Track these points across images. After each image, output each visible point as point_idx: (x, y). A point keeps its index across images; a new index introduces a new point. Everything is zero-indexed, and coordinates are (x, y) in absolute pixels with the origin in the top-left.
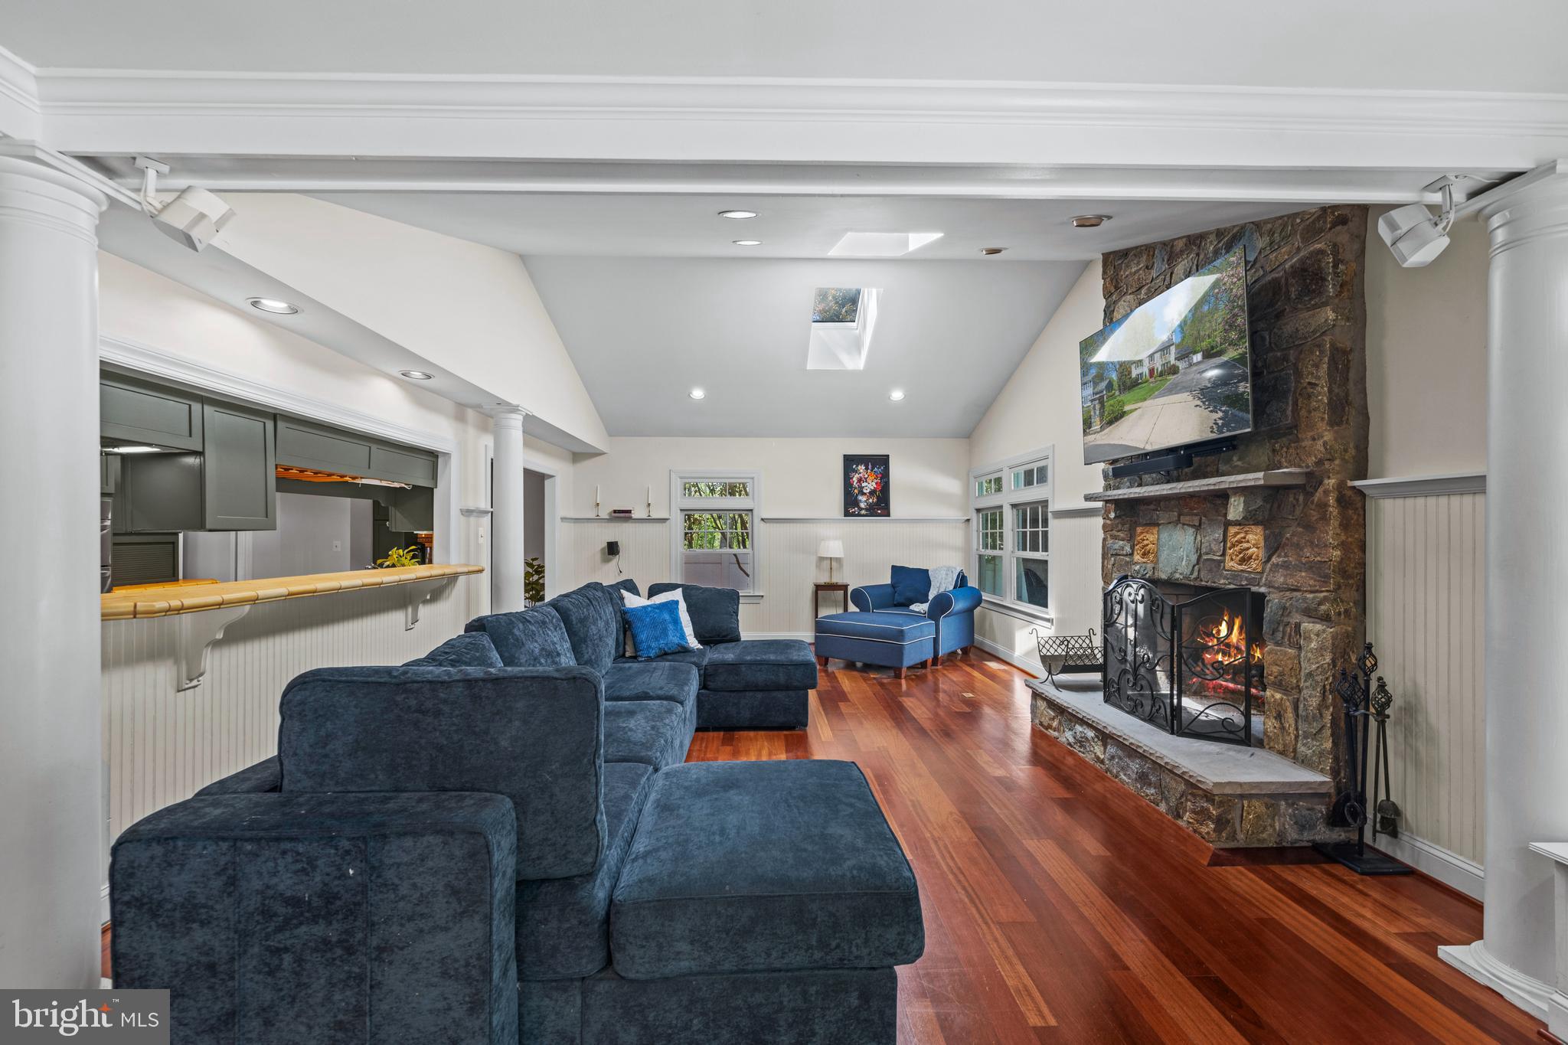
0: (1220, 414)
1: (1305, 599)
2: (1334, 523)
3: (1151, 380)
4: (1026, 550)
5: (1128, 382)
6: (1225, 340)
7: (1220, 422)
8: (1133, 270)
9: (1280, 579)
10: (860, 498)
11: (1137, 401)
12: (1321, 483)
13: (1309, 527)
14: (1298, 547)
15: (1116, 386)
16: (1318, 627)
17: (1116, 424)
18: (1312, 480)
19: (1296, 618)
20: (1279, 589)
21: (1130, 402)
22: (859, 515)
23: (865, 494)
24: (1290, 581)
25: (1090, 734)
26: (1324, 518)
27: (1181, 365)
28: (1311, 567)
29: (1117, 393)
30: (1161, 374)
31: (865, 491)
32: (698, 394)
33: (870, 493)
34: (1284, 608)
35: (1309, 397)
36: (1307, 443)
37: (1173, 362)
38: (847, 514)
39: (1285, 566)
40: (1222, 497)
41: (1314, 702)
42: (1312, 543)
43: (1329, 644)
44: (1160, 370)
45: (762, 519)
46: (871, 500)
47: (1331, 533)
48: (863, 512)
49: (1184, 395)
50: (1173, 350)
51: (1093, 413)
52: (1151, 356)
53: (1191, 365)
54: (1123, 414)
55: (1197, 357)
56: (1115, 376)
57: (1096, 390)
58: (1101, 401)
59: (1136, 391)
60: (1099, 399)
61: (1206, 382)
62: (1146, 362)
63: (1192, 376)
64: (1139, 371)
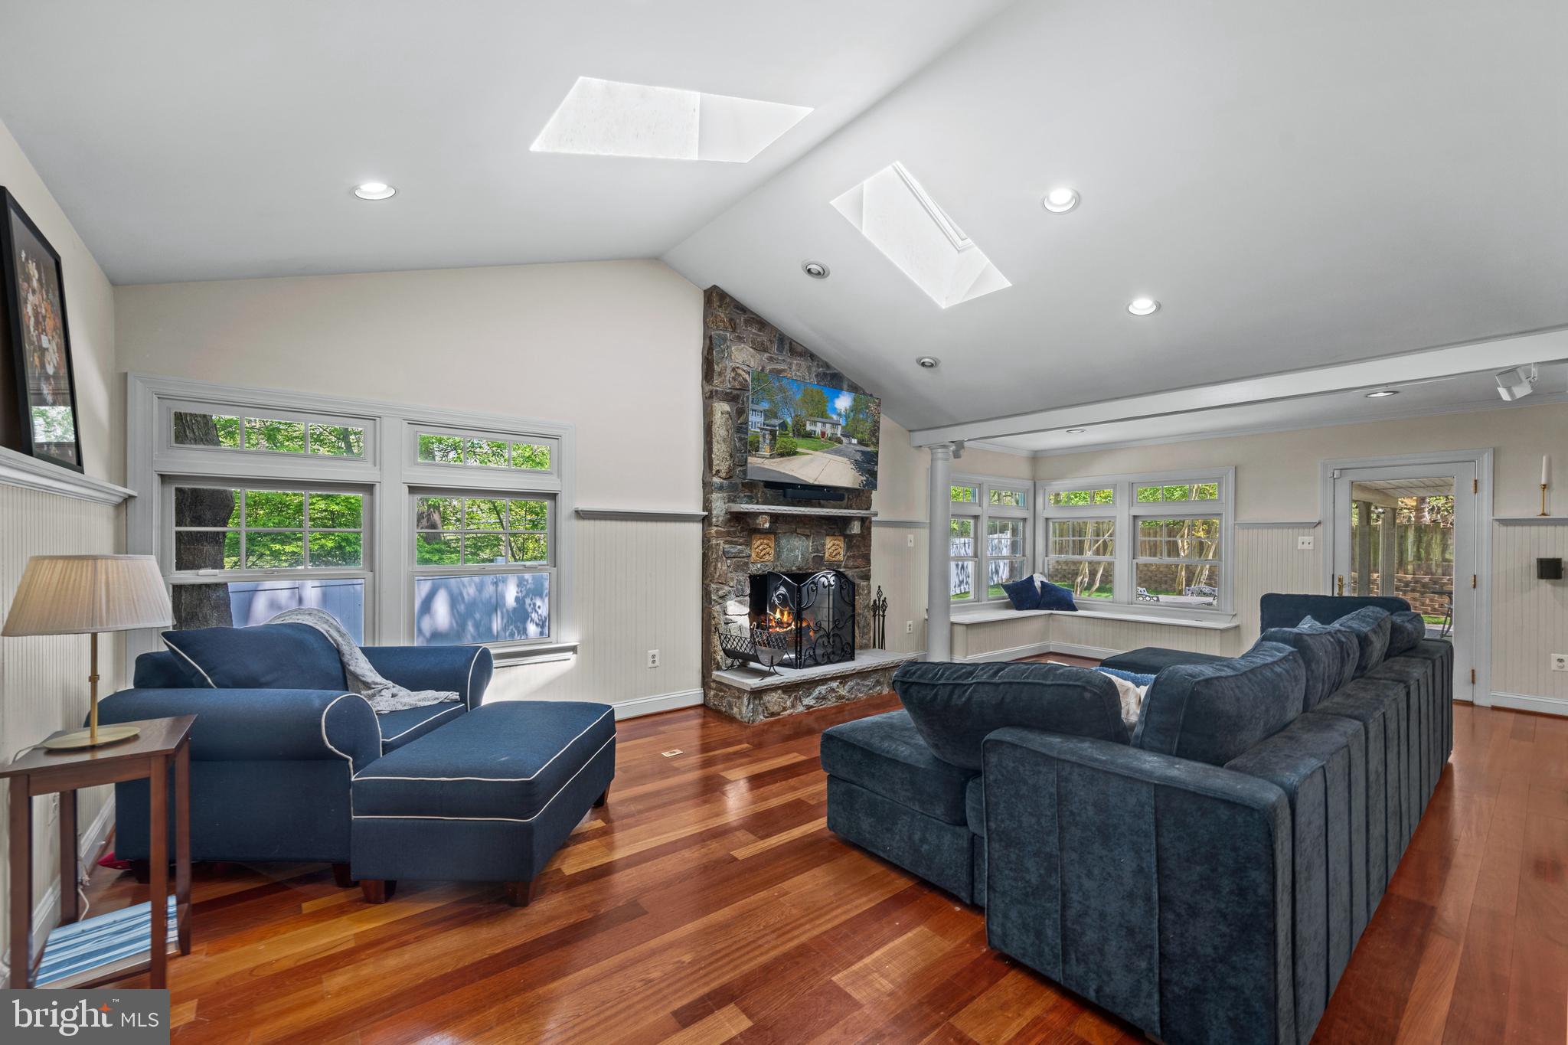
0: (865, 478)
1: (862, 571)
3: (823, 439)
5: (803, 432)
6: (870, 440)
7: (865, 482)
9: (851, 564)
11: (808, 449)
13: (863, 538)
14: (859, 548)
15: (790, 428)
16: (866, 583)
17: (788, 458)
19: (858, 581)
20: (851, 568)
21: (803, 447)
24: (855, 564)
27: (845, 440)
28: (864, 556)
29: (791, 435)
30: (830, 439)
34: (853, 577)
37: (839, 435)
39: (853, 556)
40: (846, 521)
42: (865, 546)
44: (829, 435)
49: (845, 460)
50: (840, 428)
51: (761, 439)
52: (824, 423)
53: (850, 443)
54: (795, 453)
55: (855, 441)
56: (789, 421)
57: (767, 422)
58: (773, 433)
59: (809, 441)
60: (771, 431)
61: (858, 457)
62: (819, 425)
63: (850, 450)
64: (813, 428)
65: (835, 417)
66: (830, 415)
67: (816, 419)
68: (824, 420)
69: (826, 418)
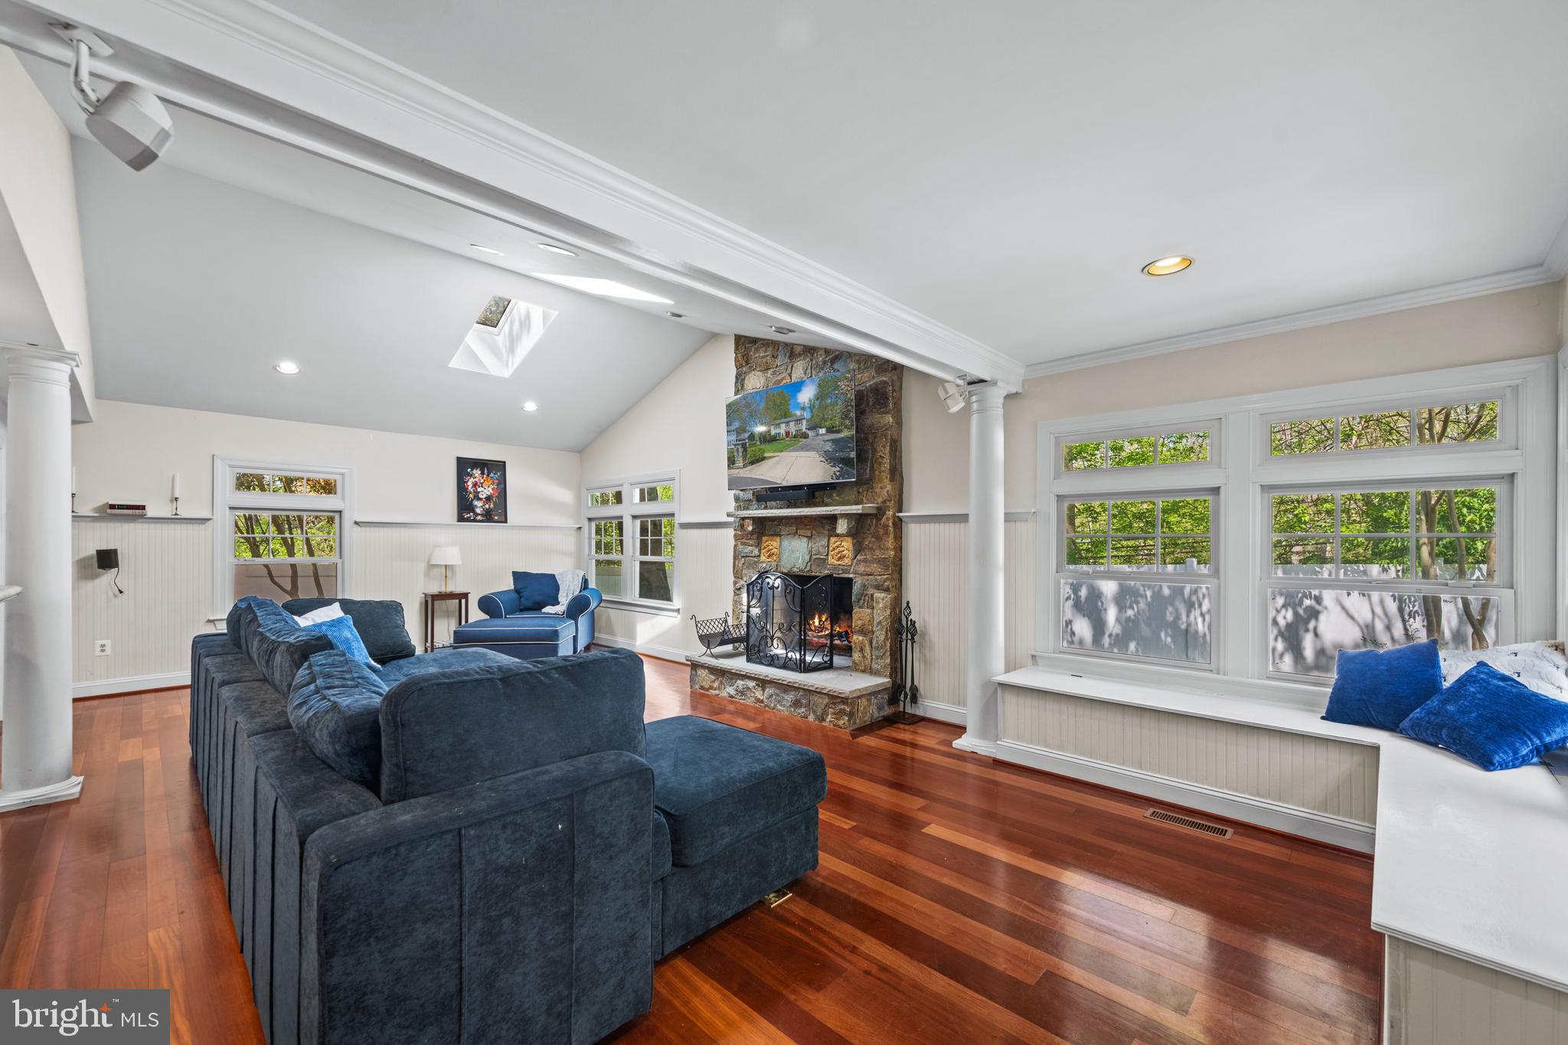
0: (838, 469)
1: (876, 580)
2: (892, 536)
3: (787, 439)
4: (648, 555)
5: (769, 437)
6: (841, 424)
7: (838, 474)
8: (761, 355)
9: (861, 569)
10: (476, 503)
11: (775, 451)
12: (885, 513)
13: (878, 538)
14: (872, 550)
15: (757, 437)
16: (883, 595)
17: (758, 464)
18: (881, 511)
19: (871, 591)
20: (861, 575)
21: (769, 451)
22: (474, 521)
23: (481, 499)
24: (868, 570)
25: (751, 684)
26: (887, 533)
27: (810, 433)
28: (880, 561)
29: (758, 443)
30: (795, 437)
31: (481, 496)
32: (288, 367)
33: (485, 498)
34: (865, 586)
35: (880, 464)
36: (878, 490)
37: (804, 430)
38: (461, 519)
39: (865, 561)
40: (833, 519)
41: (882, 638)
42: (880, 547)
43: (889, 604)
44: (794, 433)
45: (356, 523)
46: (487, 506)
47: (890, 542)
48: (479, 518)
49: (813, 453)
50: (804, 422)
51: (735, 454)
52: (787, 423)
53: (818, 435)
54: (763, 459)
55: (823, 431)
56: (756, 431)
57: (739, 438)
58: (744, 446)
59: (775, 444)
60: (742, 444)
61: (829, 447)
62: (782, 425)
63: (818, 441)
64: (777, 431)
65: (798, 413)
66: (793, 412)
67: (779, 421)
68: (786, 420)
69: (790, 417)
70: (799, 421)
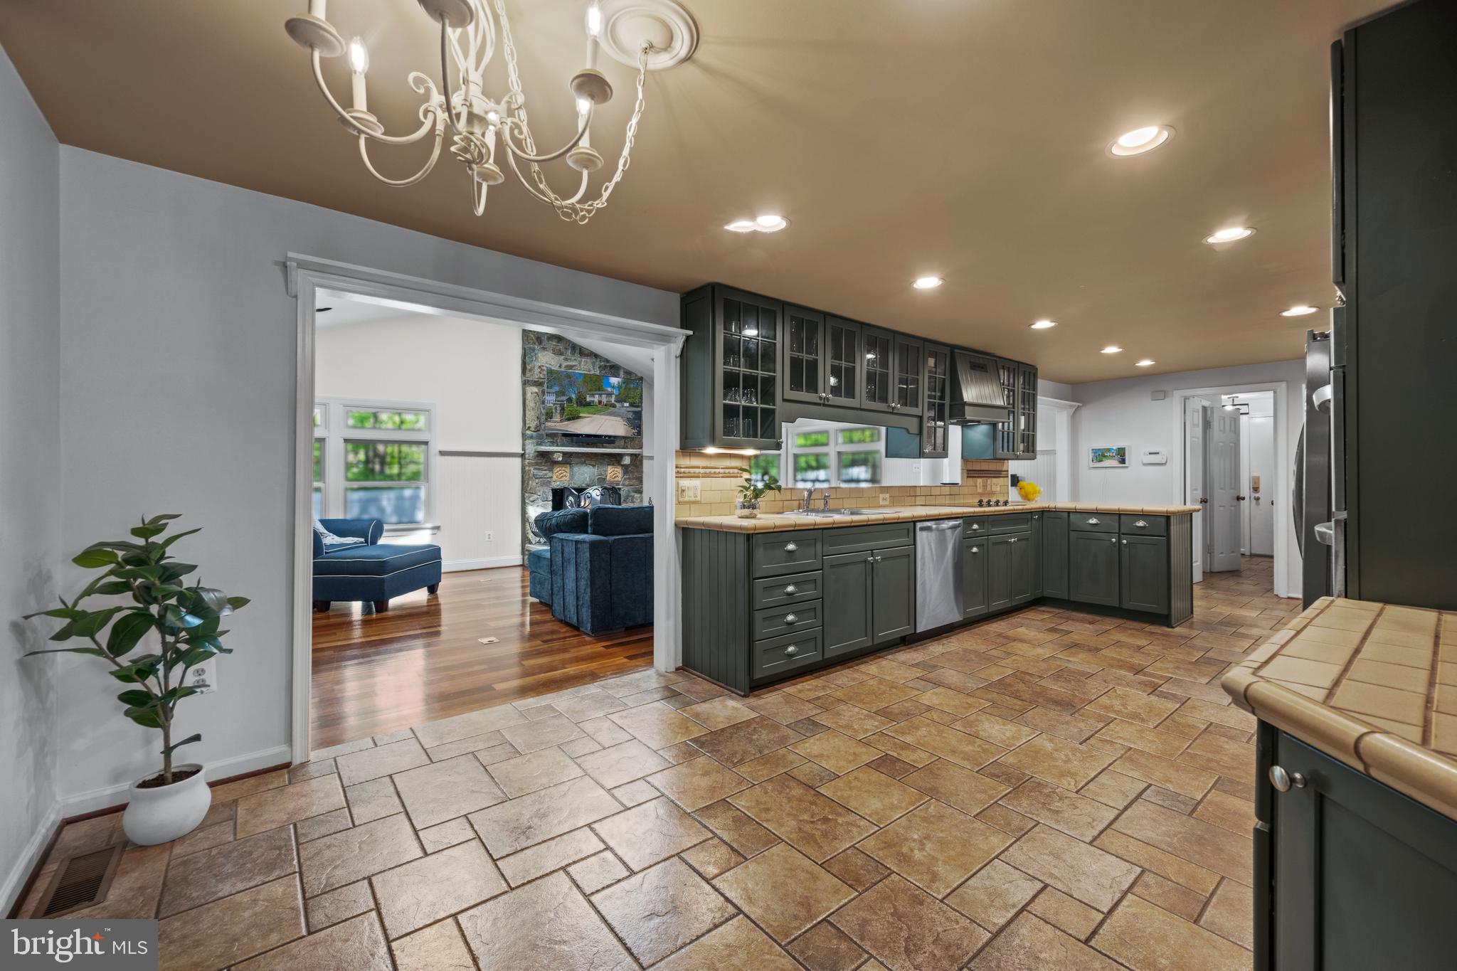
0: (635, 431)
1: (635, 487)
3: (599, 406)
5: (584, 403)
6: (636, 403)
9: (627, 483)
11: (589, 413)
13: (636, 466)
14: (633, 472)
15: (574, 401)
17: (573, 420)
19: (632, 494)
20: (627, 486)
21: (584, 413)
24: (631, 482)
27: (618, 405)
28: (637, 478)
29: (575, 405)
30: (606, 405)
34: (628, 492)
37: (613, 402)
39: (629, 478)
40: (620, 456)
42: (637, 471)
44: (605, 403)
49: (619, 419)
50: (614, 396)
51: (554, 411)
52: (600, 395)
53: (623, 406)
54: (579, 417)
55: (625, 405)
56: (574, 396)
57: (558, 399)
58: (562, 406)
59: (589, 408)
60: (560, 404)
61: (630, 415)
62: (597, 396)
63: (623, 411)
64: (592, 399)
65: (609, 389)
66: (606, 389)
67: (594, 393)
68: (601, 393)
69: (603, 391)
70: (610, 395)
